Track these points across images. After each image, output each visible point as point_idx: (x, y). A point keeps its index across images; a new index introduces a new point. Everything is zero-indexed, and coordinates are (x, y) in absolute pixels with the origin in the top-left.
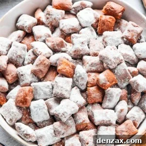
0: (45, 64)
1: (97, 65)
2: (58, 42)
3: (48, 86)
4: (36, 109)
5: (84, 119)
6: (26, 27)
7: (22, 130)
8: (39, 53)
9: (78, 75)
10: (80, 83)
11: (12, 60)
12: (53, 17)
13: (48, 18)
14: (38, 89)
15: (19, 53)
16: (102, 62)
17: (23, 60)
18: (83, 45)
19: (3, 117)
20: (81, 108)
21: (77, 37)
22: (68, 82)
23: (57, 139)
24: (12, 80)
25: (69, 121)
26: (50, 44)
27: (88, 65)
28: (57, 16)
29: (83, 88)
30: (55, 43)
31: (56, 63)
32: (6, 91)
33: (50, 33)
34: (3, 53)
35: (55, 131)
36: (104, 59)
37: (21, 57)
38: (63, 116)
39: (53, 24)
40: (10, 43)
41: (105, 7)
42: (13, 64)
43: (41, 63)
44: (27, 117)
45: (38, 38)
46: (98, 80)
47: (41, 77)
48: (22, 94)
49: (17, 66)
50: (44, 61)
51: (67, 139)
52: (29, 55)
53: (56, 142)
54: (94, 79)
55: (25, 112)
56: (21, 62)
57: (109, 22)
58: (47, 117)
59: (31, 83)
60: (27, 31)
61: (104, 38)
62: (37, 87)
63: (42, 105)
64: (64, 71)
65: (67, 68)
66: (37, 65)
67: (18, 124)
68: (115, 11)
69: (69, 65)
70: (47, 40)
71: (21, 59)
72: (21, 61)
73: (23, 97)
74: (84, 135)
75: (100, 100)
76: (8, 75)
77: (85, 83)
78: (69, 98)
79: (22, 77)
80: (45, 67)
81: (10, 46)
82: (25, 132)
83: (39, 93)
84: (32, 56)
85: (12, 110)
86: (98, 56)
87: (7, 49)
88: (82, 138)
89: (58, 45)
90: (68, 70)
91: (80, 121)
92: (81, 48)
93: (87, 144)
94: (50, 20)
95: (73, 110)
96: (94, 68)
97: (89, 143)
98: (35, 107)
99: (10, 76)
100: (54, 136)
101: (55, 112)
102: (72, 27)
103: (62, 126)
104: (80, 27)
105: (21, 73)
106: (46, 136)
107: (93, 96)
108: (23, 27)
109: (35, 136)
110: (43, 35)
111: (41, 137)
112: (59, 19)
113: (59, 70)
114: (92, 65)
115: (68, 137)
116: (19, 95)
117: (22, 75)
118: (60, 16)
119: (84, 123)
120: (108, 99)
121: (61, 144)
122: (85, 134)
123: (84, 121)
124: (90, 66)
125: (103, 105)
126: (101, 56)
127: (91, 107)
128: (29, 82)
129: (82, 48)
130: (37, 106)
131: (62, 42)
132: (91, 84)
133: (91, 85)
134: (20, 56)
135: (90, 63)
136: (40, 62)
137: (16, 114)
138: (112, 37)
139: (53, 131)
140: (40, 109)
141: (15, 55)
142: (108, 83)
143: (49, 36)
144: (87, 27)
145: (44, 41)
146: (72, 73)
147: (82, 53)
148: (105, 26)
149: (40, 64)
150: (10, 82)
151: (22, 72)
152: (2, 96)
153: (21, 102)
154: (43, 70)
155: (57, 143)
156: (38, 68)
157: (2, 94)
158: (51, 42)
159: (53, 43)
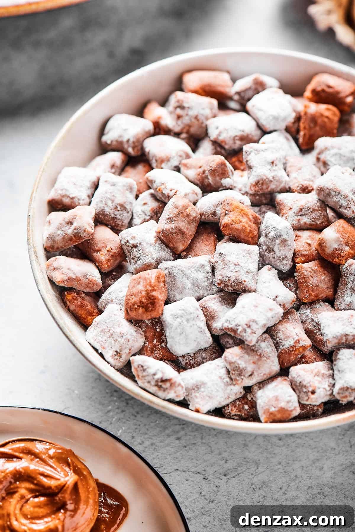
0: (188, 216)
1: (313, 211)
2: (214, 165)
3: (203, 266)
4: (179, 320)
5: (297, 338)
6: (128, 141)
7: (151, 371)
8: (171, 194)
9: (272, 234)
10: (278, 254)
11: (104, 215)
12: (192, 113)
13: (179, 117)
14: (179, 276)
15: (119, 200)
16: (324, 204)
17: (130, 215)
18: (275, 168)
19: (97, 350)
20: (287, 314)
21: (257, 151)
22: (249, 252)
23: (236, 390)
24: (108, 260)
25: (263, 345)
26: (192, 173)
27: (291, 213)
28: (202, 112)
29: (286, 267)
30: (207, 168)
31: (214, 214)
32: (96, 289)
33: (188, 149)
34: (81, 202)
35: (228, 372)
36: (329, 195)
37: (125, 209)
38: (249, 331)
39: (193, 130)
40: (95, 179)
41: (310, 88)
42: (106, 225)
43: (180, 213)
44: (155, 346)
45: (162, 161)
46: (321, 244)
47: (181, 247)
48: (141, 287)
49: (116, 230)
50: (185, 207)
51: (260, 388)
52: (145, 204)
53: (233, 398)
54: (309, 245)
55: (150, 334)
56: (126, 222)
57: (327, 117)
58: (207, 340)
59: (158, 262)
60: (130, 150)
61: (319, 154)
62: (175, 272)
63: (192, 310)
64: (238, 226)
65: (244, 220)
66: (170, 219)
67: (138, 360)
68: (338, 93)
69: (246, 215)
70: (185, 165)
71: (125, 214)
72: (125, 217)
73: (144, 293)
74: (302, 373)
75: (329, 292)
76: (99, 251)
77: (290, 255)
78: (255, 291)
79: (135, 250)
80: (189, 223)
81: (96, 186)
82: (159, 376)
83: (179, 284)
84: (153, 204)
85: (118, 330)
86: (314, 193)
87: (90, 192)
88: (298, 380)
89: (213, 172)
90: (247, 226)
91: (287, 344)
92: (270, 175)
93: (313, 392)
94: (186, 120)
95: (270, 314)
96: (306, 220)
97: (318, 391)
98: (176, 317)
99: (104, 251)
100: (227, 384)
101: (226, 325)
102: (239, 134)
103: (246, 356)
104: (259, 132)
105: (132, 242)
106: (209, 384)
107: (313, 281)
108: (121, 143)
109: (183, 384)
110: (173, 154)
111: (197, 387)
112: (207, 119)
113: (226, 226)
114: (301, 212)
115: (262, 384)
116: (134, 290)
117: (135, 246)
118: (207, 112)
119: (298, 346)
120: (349, 286)
121: (246, 403)
122: (304, 370)
123: (298, 341)
124: (297, 214)
125: (337, 303)
126: (321, 190)
127: (308, 311)
128: (153, 262)
129: (273, 174)
130: (180, 312)
131: (223, 164)
132: (303, 255)
133: (303, 259)
134: (122, 205)
135: (296, 209)
136: (176, 211)
137: (129, 337)
138: (340, 149)
139: (224, 371)
140: (188, 320)
141: (110, 203)
142: (347, 249)
143: (188, 156)
144: (275, 131)
145: (178, 169)
146: (256, 233)
147: (272, 186)
148: (318, 128)
149: (177, 216)
150: (106, 268)
151: (133, 238)
152: (88, 302)
153: (142, 305)
154: (184, 230)
155: (234, 401)
156: (173, 226)
157: (87, 298)
158: (195, 167)
159: (201, 170)
